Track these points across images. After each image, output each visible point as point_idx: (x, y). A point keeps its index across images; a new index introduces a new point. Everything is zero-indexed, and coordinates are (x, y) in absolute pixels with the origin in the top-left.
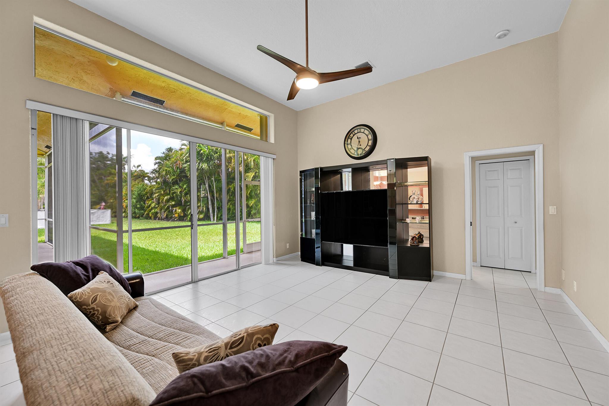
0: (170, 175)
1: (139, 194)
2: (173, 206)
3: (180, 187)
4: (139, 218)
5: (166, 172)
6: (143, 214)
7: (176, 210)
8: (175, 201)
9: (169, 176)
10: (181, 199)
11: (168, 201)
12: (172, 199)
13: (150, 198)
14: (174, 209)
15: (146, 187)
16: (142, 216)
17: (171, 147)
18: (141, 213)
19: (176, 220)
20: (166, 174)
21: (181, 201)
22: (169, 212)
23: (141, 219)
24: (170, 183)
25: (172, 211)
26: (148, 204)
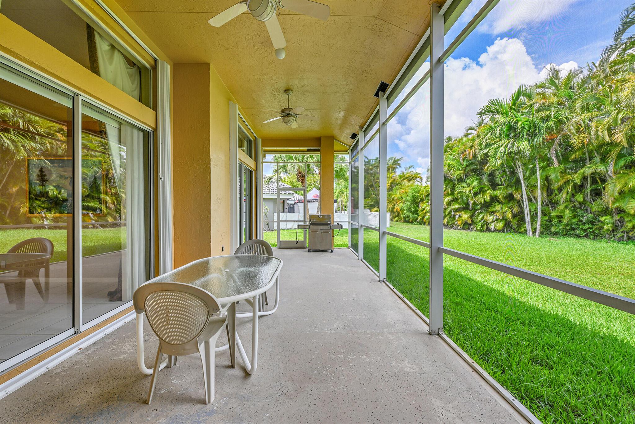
0: (454, 170)
1: (413, 196)
2: (456, 210)
3: (469, 185)
4: (412, 222)
5: (449, 167)
6: (417, 219)
7: (460, 216)
8: (459, 203)
9: (452, 171)
10: (468, 201)
11: (449, 204)
12: (455, 200)
13: (424, 200)
14: (457, 214)
15: (420, 187)
16: (415, 221)
17: (450, 136)
18: (414, 218)
19: (459, 228)
20: (448, 170)
21: (468, 204)
22: (450, 217)
23: (414, 224)
24: (455, 180)
25: (454, 216)
26: (422, 207)
